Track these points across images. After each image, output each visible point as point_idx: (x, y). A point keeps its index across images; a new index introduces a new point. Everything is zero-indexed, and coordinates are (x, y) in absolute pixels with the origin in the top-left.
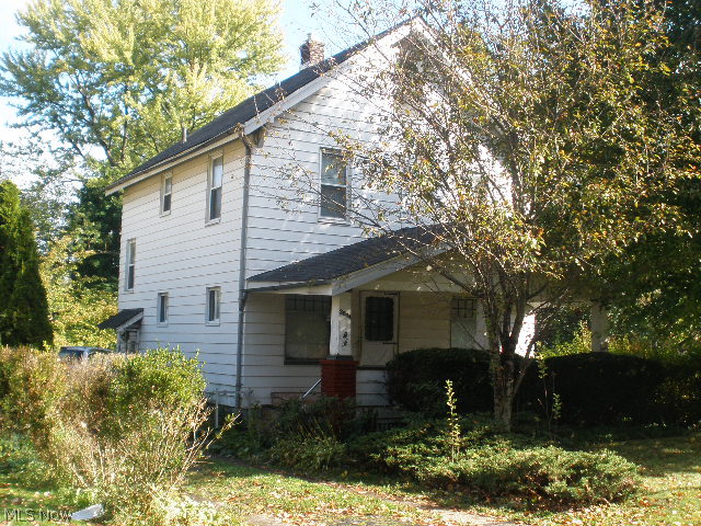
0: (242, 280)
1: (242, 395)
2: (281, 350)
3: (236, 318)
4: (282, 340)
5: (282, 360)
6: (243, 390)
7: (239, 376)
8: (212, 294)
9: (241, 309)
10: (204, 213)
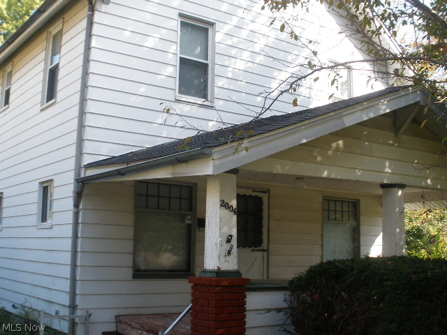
0: (78, 167)
1: (77, 320)
2: (128, 260)
3: (69, 217)
4: (129, 246)
5: (130, 272)
6: (79, 313)
7: (73, 294)
8: (46, 189)
9: (76, 205)
10: (39, 97)
